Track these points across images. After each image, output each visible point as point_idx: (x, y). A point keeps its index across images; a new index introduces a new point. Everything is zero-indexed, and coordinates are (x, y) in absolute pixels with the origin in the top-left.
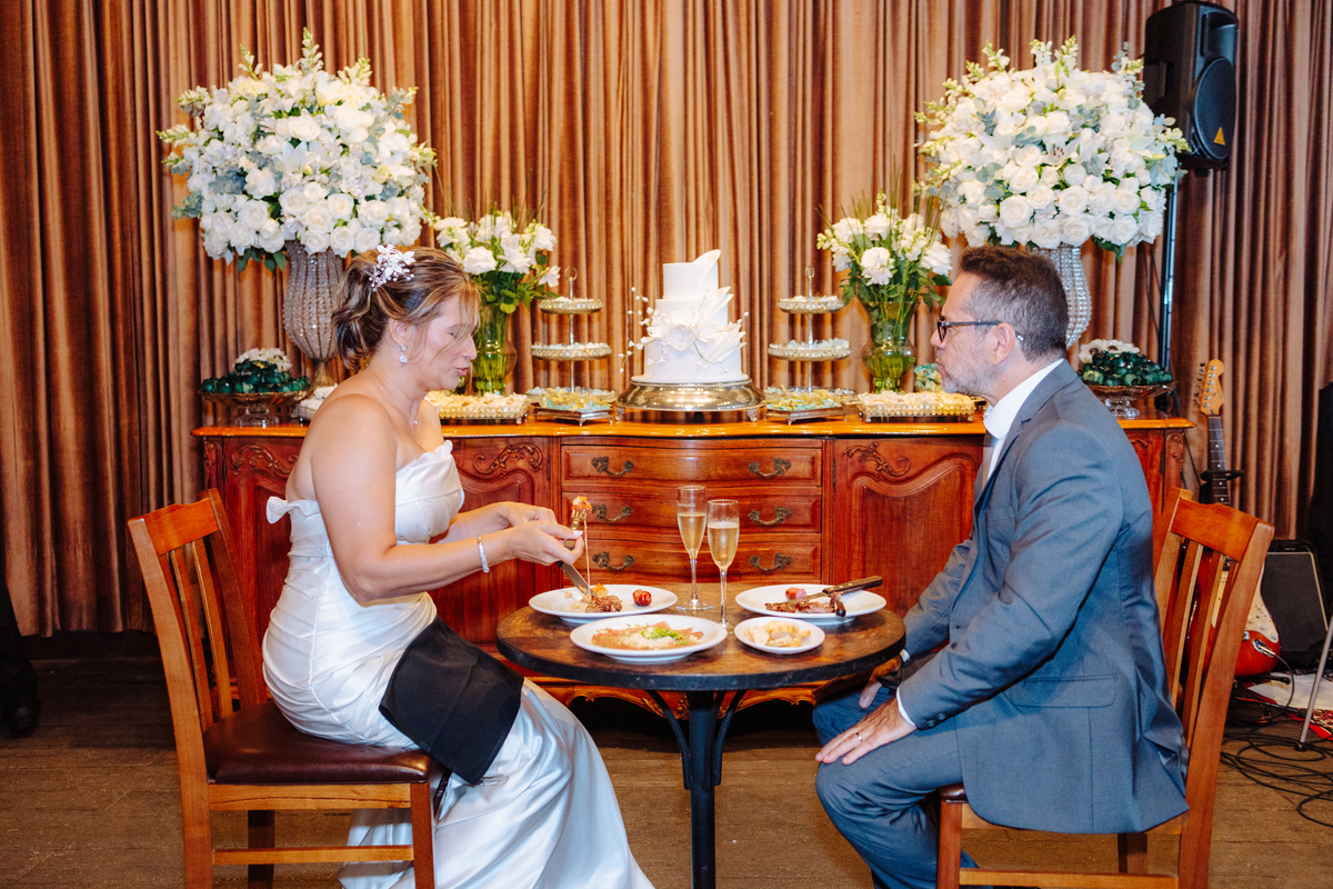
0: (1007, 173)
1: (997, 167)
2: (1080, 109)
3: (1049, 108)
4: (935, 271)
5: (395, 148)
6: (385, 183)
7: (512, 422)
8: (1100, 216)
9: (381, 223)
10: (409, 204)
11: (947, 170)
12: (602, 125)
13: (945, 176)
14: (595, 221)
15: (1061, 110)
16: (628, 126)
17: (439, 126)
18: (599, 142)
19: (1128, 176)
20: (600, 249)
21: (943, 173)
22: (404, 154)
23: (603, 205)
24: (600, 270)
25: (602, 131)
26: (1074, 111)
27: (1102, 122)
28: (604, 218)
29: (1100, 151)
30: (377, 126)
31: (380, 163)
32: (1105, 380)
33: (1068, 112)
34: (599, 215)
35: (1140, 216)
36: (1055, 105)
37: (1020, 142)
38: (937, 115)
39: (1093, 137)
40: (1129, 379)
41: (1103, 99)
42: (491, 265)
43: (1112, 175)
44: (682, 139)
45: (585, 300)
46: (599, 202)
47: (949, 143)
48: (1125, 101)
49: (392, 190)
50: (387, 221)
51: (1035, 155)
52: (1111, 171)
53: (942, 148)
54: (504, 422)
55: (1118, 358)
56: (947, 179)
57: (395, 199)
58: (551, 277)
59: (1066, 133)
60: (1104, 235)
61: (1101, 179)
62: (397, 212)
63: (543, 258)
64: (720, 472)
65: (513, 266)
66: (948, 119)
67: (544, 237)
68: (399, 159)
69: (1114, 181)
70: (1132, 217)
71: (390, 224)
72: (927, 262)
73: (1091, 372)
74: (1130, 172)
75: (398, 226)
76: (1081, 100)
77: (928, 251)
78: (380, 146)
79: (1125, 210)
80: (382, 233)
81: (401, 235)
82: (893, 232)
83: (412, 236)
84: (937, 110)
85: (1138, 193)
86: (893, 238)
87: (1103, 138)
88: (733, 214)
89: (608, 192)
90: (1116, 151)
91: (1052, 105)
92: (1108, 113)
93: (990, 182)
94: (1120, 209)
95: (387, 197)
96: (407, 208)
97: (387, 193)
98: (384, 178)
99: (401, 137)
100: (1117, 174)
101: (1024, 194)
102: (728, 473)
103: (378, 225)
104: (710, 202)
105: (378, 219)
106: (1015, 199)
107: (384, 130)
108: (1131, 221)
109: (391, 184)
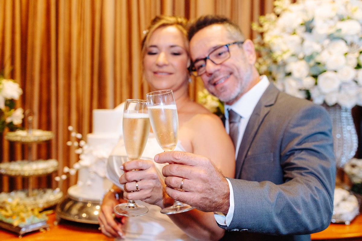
0: (323, 57)
1: (318, 53)
37: (332, 37)
51: (341, 47)
93: (312, 63)
101: (336, 71)
106: (328, 74)
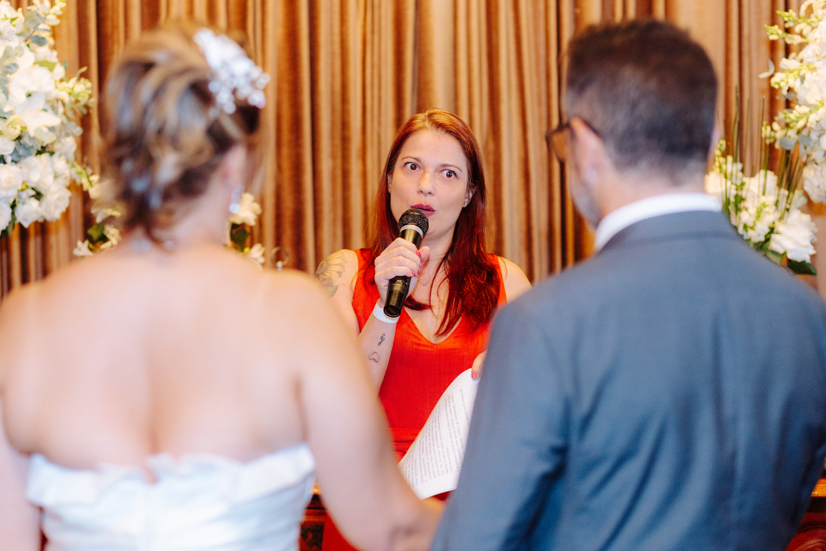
4: (790, 256)
5: (32, 88)
6: (19, 138)
9: (12, 194)
10: (53, 164)
11: (805, 114)
12: (337, 30)
13: (801, 124)
16: (373, 32)
17: (109, 31)
18: (332, 54)
20: (334, 203)
21: (798, 118)
22: (46, 94)
23: (338, 142)
24: (334, 235)
25: (337, 38)
28: (339, 161)
30: (7, 62)
31: (11, 113)
34: (333, 157)
38: (797, 29)
44: (450, 50)
46: (332, 137)
47: (808, 76)
49: (28, 149)
50: (22, 190)
53: (798, 82)
56: (805, 126)
57: (34, 160)
62: (34, 179)
66: (811, 36)
68: (40, 103)
71: (24, 195)
72: (779, 243)
75: (38, 196)
77: (780, 227)
78: (12, 88)
80: (13, 206)
81: (39, 209)
82: (732, 199)
83: (56, 207)
84: (796, 23)
86: (731, 208)
88: (522, 154)
89: (345, 125)
95: (20, 157)
96: (50, 170)
97: (21, 152)
98: (17, 133)
99: (42, 72)
103: (7, 198)
104: (491, 138)
105: (8, 189)
107: (15, 65)
109: (25, 140)
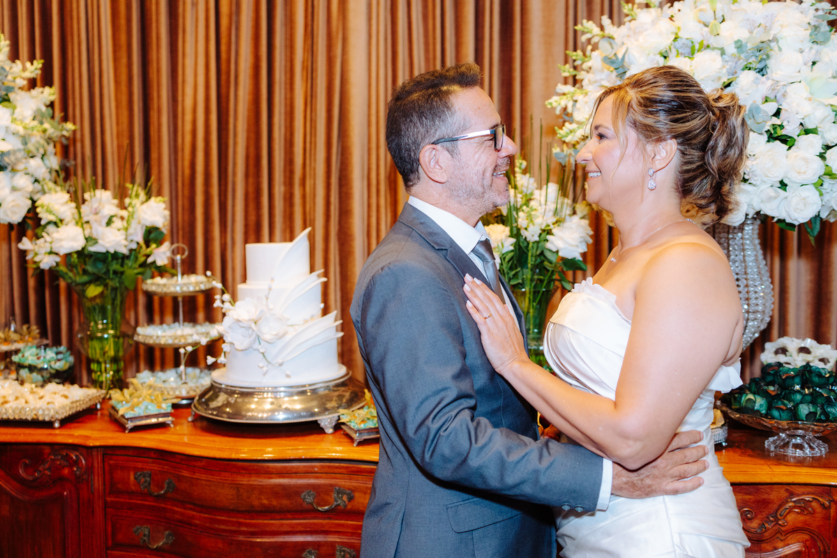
2: (739, 45)
3: (697, 47)
7: (48, 425)
8: (763, 187)
14: (279, 190)
15: (714, 49)
19: (807, 132)
26: (731, 50)
27: (771, 63)
29: (766, 100)
32: (770, 408)
33: (723, 52)
35: (825, 186)
36: (705, 43)
39: (756, 82)
40: (804, 410)
41: (773, 33)
42: (78, 244)
43: (780, 132)
45: (201, 278)
48: (805, 34)
52: (782, 127)
54: (36, 424)
55: (793, 377)
58: (161, 254)
59: (719, 78)
60: (772, 210)
61: (765, 137)
63: (152, 236)
64: (265, 502)
65: (103, 246)
67: (155, 212)
69: (785, 140)
70: (812, 187)
73: (751, 396)
74: (810, 126)
76: (743, 34)
77: (554, 230)
79: (801, 179)
85: (822, 156)
87: (770, 83)
90: (788, 100)
91: (701, 43)
92: (780, 49)
94: (792, 178)
100: (791, 129)
102: (274, 503)
108: (811, 194)
